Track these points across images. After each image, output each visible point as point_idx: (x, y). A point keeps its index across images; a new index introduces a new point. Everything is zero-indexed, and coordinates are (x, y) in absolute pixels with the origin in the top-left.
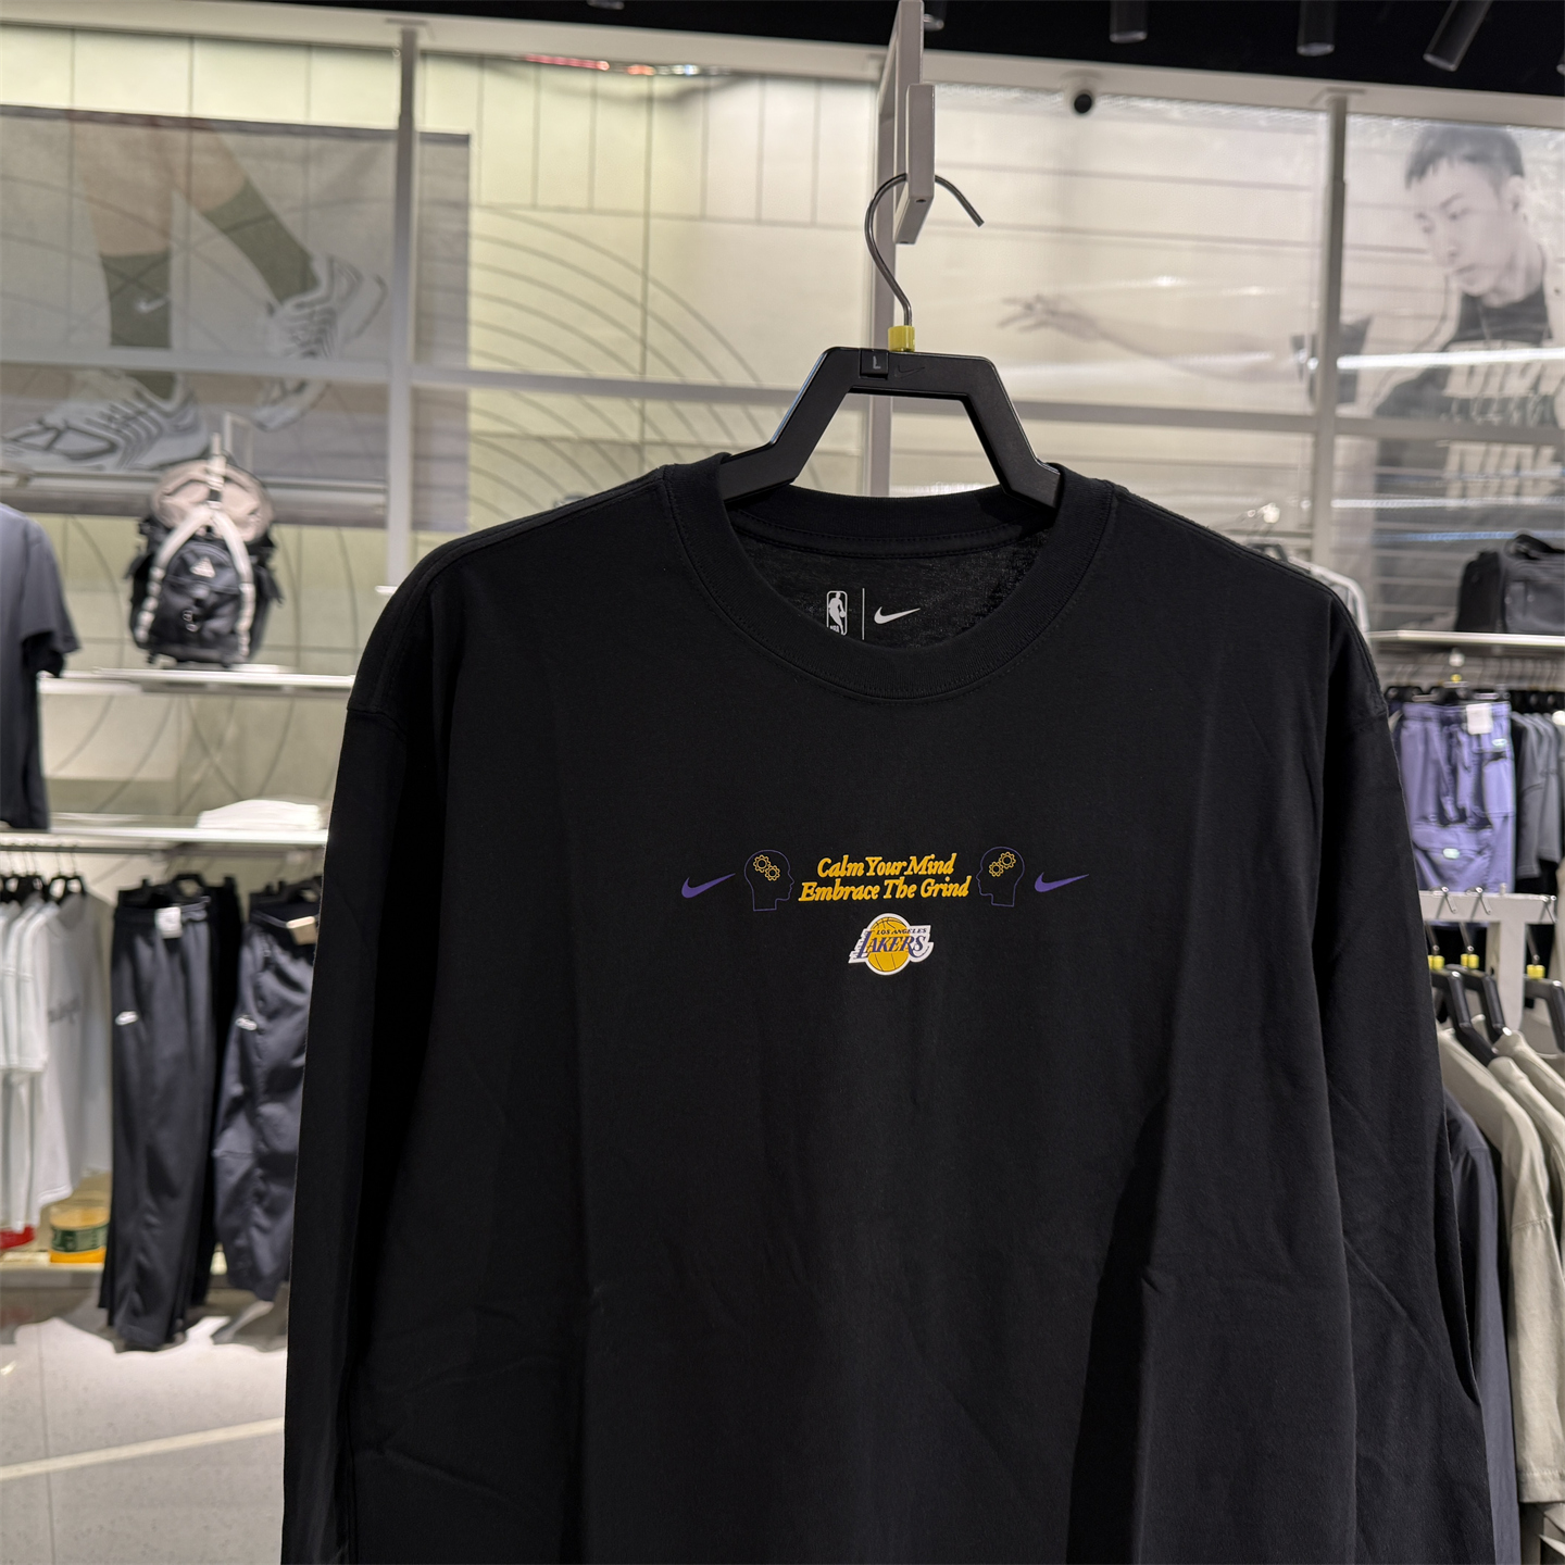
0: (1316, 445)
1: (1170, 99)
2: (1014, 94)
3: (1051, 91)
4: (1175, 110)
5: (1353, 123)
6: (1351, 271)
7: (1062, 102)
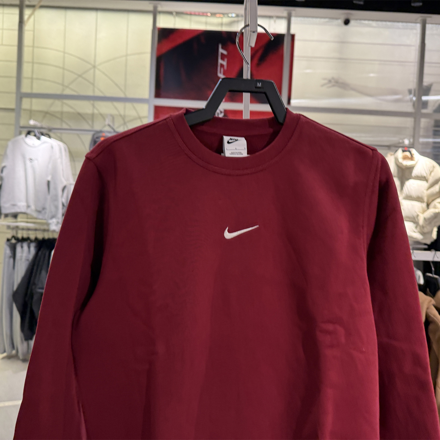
0: (415, 121)
1: (373, 20)
2: (326, 20)
3: (337, 19)
4: (374, 23)
5: (428, 26)
6: (426, 70)
7: (341, 22)
